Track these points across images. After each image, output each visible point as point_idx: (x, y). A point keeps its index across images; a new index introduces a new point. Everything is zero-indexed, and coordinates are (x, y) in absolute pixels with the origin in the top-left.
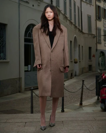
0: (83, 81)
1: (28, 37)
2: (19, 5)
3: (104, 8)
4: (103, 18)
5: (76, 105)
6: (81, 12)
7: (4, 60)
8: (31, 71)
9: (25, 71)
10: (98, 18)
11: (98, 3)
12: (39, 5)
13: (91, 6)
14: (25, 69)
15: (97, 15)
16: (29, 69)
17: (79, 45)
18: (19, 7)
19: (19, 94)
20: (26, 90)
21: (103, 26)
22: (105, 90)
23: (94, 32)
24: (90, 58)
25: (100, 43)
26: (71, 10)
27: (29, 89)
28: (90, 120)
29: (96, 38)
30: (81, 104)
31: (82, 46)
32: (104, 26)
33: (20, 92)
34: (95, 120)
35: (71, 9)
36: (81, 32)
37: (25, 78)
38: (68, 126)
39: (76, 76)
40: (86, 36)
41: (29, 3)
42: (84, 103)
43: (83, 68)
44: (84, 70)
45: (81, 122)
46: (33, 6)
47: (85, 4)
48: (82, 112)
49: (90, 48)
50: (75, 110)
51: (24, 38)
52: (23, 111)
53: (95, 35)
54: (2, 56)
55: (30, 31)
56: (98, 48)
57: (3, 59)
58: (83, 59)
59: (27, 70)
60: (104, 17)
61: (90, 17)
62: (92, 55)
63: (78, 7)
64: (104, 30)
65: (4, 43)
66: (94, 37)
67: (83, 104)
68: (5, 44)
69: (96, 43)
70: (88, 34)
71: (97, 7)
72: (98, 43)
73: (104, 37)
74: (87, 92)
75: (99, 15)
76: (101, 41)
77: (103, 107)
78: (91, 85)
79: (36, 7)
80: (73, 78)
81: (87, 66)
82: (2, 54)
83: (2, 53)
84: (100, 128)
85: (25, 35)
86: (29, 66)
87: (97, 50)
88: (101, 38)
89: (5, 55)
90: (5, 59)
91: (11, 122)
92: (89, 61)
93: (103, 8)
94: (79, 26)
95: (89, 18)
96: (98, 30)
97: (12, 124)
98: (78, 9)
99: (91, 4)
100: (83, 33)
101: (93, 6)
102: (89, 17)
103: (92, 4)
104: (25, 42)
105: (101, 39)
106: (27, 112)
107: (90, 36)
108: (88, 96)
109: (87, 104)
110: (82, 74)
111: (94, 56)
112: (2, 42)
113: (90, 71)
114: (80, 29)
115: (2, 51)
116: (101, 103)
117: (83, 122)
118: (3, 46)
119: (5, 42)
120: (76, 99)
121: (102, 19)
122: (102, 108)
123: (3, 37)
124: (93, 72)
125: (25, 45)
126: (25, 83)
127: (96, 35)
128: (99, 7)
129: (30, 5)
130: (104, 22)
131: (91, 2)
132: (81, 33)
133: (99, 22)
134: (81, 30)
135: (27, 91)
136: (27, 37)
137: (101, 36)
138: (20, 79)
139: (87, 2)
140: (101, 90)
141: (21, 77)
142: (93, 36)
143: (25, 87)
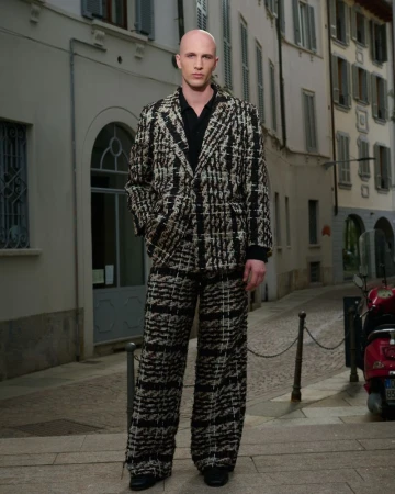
0: (303, 317)
1: (104, 168)
2: (72, 59)
3: (359, 65)
4: (357, 100)
5: (279, 399)
6: (281, 79)
7: (24, 251)
8: (114, 285)
9: (96, 286)
10: (340, 100)
11: (337, 50)
12: (138, 58)
13: (315, 59)
14: (94, 279)
15: (334, 89)
16: (110, 281)
17: (277, 194)
18: (72, 65)
19: (75, 365)
20: (99, 350)
21: (358, 127)
22: (381, 347)
23: (325, 148)
24: (313, 238)
25: (348, 187)
26: (246, 74)
27: (111, 347)
28: (345, 449)
29: (335, 168)
30: (296, 396)
31: (287, 198)
32: (360, 126)
33: (78, 359)
34: (365, 450)
35: (248, 72)
36: (281, 148)
37: (95, 309)
38: (274, 473)
39: (266, 300)
40: (299, 161)
41: (104, 51)
42: (306, 393)
43: (290, 274)
44: (294, 280)
45: (317, 458)
46: (120, 60)
47: (295, 52)
48: (301, 422)
49: (313, 204)
50: (277, 418)
51: (92, 172)
52: (97, 425)
53: (329, 158)
54: (14, 236)
55: (110, 147)
56: (340, 205)
57: (19, 247)
58: (289, 244)
59: (102, 282)
60: (358, 97)
61: (312, 97)
62: (320, 228)
63: (271, 63)
64: (359, 140)
65: (22, 191)
66: (326, 166)
67: (302, 398)
68: (26, 192)
69: (333, 185)
70: (305, 155)
71: (335, 63)
72: (340, 184)
73: (360, 166)
74: (313, 355)
75: (341, 92)
76: (349, 179)
77: (378, 405)
78: (322, 331)
79: (129, 63)
80: (259, 307)
81: (304, 266)
82: (14, 230)
83: (16, 224)
84: (384, 476)
85: (95, 162)
86: (110, 269)
87: (336, 209)
88: (348, 167)
89: (25, 231)
90: (24, 244)
91: (71, 461)
92: (311, 248)
93: (353, 66)
94: (275, 127)
95: (309, 99)
96: (340, 141)
97: (77, 470)
98: (272, 71)
99: (314, 54)
100: (289, 153)
101: (322, 58)
102: (307, 96)
103: (318, 53)
104: (93, 184)
105: (349, 174)
106: (112, 429)
107: (313, 162)
108: (316, 371)
109: (318, 398)
110: (287, 293)
111: (326, 231)
112: (16, 185)
113: (315, 283)
114: (280, 137)
115: (16, 217)
116: (370, 393)
117: (322, 458)
118: (18, 201)
119: (26, 185)
120: (276, 381)
121: (354, 105)
122: (372, 408)
123: (17, 170)
124: (324, 285)
125: (94, 195)
126: (96, 327)
127: (332, 160)
128: (341, 61)
129: (110, 58)
130: (360, 113)
131: (315, 47)
132: (280, 153)
133: (341, 113)
134: (282, 142)
135: (100, 355)
136: (101, 170)
137: (348, 162)
138: (77, 313)
139: (301, 44)
140: (369, 348)
141: (81, 306)
142: (323, 162)
143: (95, 341)
